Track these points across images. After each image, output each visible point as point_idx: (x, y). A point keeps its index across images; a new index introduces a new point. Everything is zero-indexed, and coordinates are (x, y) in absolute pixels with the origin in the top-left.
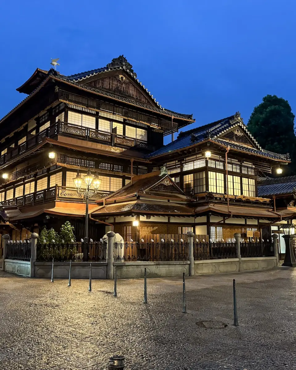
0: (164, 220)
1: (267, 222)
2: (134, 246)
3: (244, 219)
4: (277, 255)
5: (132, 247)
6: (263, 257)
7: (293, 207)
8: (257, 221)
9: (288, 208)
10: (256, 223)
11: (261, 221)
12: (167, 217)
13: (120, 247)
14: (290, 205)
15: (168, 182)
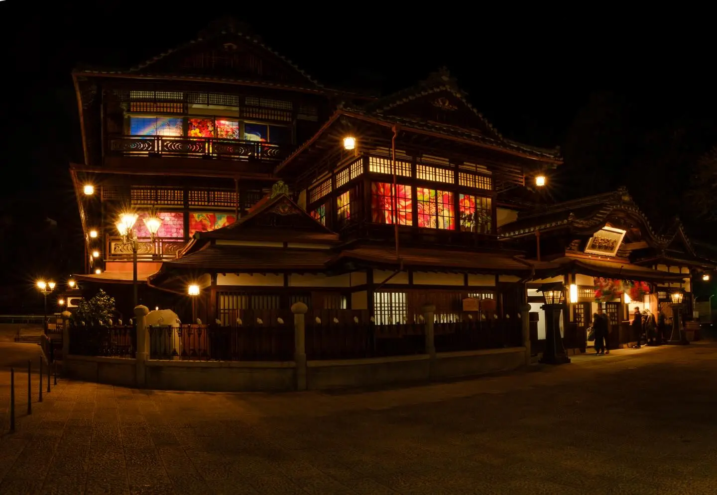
0: (276, 282)
1: (515, 279)
2: (203, 333)
3: (462, 277)
4: (528, 344)
5: (199, 335)
6: (504, 347)
7: (579, 252)
8: (494, 277)
9: (567, 254)
10: (493, 284)
11: (503, 279)
12: (281, 276)
13: (167, 335)
14: (570, 249)
15: (286, 210)
